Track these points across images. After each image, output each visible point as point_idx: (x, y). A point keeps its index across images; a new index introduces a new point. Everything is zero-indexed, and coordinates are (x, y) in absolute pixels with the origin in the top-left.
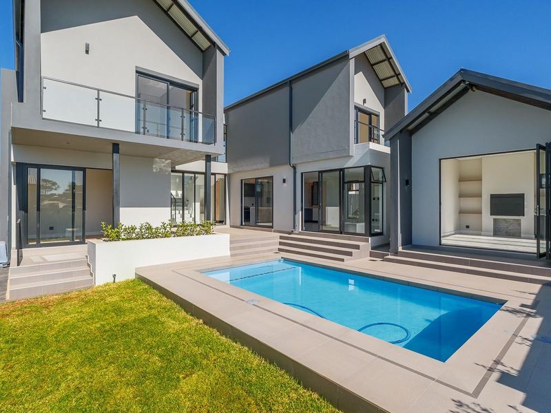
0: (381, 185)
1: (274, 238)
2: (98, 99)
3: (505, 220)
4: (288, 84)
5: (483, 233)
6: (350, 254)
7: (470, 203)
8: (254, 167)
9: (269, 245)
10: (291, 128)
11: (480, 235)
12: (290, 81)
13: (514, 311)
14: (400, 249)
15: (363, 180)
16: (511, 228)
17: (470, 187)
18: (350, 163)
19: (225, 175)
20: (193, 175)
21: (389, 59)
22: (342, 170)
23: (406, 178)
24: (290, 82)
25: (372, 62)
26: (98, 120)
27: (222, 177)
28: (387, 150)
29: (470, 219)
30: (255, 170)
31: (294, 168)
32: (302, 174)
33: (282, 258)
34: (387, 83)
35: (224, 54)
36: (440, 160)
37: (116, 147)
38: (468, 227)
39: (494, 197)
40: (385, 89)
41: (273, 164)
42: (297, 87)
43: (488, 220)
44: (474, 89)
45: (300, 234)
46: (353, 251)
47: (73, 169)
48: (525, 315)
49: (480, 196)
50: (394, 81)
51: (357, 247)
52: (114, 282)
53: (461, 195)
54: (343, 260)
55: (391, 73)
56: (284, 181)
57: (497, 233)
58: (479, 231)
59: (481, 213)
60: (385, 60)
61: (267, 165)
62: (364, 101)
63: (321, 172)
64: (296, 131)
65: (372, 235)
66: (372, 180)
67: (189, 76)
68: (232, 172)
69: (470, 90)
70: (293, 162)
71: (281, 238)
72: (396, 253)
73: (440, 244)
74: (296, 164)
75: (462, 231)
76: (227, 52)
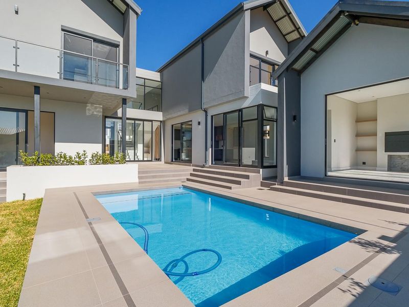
0: (275, 123)
1: (187, 170)
2: (16, 48)
3: (400, 156)
4: (201, 41)
5: (377, 168)
6: (239, 183)
7: (366, 142)
8: (179, 114)
9: (180, 175)
10: (203, 79)
11: (376, 170)
12: (202, 38)
13: (367, 244)
14: (286, 179)
15: (256, 117)
16: (406, 163)
17: (366, 127)
18: (246, 104)
19: (161, 121)
20: (133, 122)
21: (288, 14)
22: (240, 110)
23: (294, 114)
24: (202, 40)
25: (275, 19)
26: (16, 65)
27: (159, 123)
28: (275, 90)
29: (366, 156)
30: (179, 116)
31: (206, 112)
32: (212, 116)
33: (183, 185)
34: (290, 38)
35: (137, 14)
36: (326, 96)
37: (37, 89)
38: (364, 163)
39: (388, 135)
40: (288, 43)
41: (191, 110)
42: (207, 42)
43: (382, 156)
44: (357, 22)
45: (210, 167)
46: (242, 180)
47: (17, 111)
48: (378, 249)
49: (375, 134)
50: (295, 36)
51: (247, 177)
52: (24, 199)
53: (358, 135)
54: (230, 188)
55: (292, 28)
56: (199, 123)
57: (391, 168)
58: (374, 167)
59: (376, 151)
60: (285, 16)
61: (187, 111)
62: (267, 53)
63: (225, 114)
64: (206, 80)
65: (263, 167)
66: (264, 118)
67: (112, 35)
68: (165, 119)
69: (353, 24)
70: (204, 107)
71: (194, 170)
72: (282, 183)
73: (326, 175)
74: (207, 109)
75: (359, 167)
76: (139, 11)
